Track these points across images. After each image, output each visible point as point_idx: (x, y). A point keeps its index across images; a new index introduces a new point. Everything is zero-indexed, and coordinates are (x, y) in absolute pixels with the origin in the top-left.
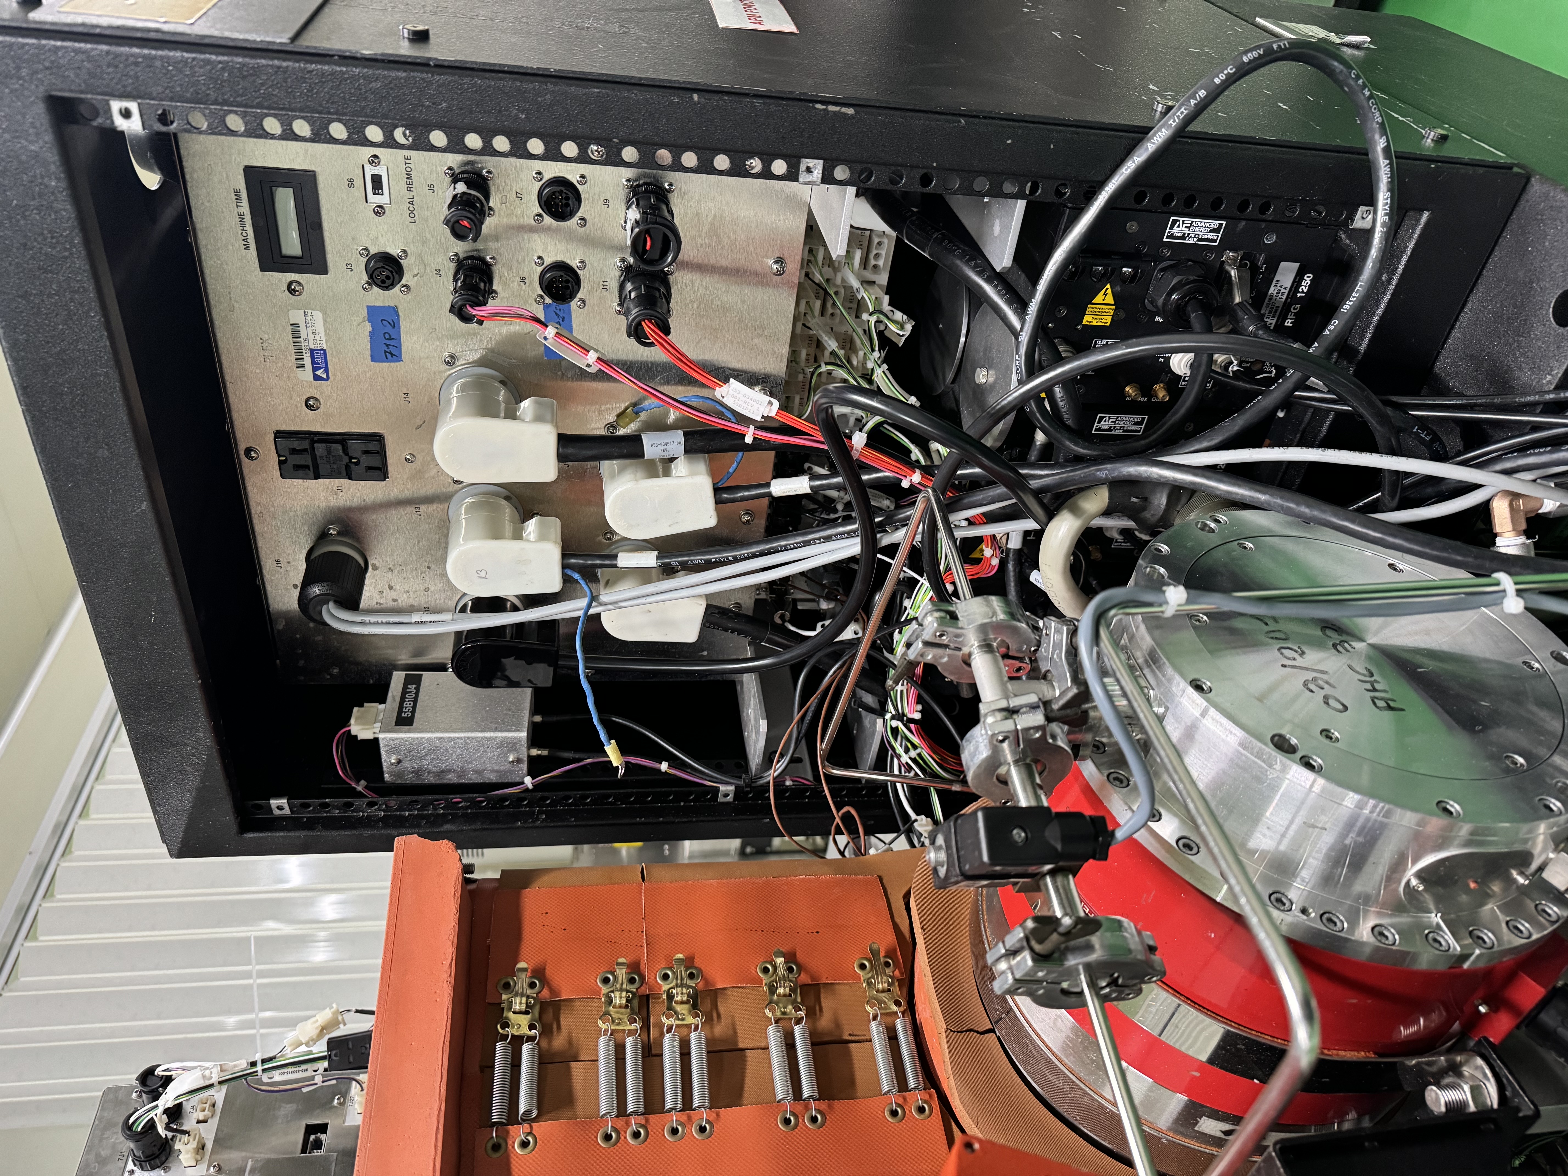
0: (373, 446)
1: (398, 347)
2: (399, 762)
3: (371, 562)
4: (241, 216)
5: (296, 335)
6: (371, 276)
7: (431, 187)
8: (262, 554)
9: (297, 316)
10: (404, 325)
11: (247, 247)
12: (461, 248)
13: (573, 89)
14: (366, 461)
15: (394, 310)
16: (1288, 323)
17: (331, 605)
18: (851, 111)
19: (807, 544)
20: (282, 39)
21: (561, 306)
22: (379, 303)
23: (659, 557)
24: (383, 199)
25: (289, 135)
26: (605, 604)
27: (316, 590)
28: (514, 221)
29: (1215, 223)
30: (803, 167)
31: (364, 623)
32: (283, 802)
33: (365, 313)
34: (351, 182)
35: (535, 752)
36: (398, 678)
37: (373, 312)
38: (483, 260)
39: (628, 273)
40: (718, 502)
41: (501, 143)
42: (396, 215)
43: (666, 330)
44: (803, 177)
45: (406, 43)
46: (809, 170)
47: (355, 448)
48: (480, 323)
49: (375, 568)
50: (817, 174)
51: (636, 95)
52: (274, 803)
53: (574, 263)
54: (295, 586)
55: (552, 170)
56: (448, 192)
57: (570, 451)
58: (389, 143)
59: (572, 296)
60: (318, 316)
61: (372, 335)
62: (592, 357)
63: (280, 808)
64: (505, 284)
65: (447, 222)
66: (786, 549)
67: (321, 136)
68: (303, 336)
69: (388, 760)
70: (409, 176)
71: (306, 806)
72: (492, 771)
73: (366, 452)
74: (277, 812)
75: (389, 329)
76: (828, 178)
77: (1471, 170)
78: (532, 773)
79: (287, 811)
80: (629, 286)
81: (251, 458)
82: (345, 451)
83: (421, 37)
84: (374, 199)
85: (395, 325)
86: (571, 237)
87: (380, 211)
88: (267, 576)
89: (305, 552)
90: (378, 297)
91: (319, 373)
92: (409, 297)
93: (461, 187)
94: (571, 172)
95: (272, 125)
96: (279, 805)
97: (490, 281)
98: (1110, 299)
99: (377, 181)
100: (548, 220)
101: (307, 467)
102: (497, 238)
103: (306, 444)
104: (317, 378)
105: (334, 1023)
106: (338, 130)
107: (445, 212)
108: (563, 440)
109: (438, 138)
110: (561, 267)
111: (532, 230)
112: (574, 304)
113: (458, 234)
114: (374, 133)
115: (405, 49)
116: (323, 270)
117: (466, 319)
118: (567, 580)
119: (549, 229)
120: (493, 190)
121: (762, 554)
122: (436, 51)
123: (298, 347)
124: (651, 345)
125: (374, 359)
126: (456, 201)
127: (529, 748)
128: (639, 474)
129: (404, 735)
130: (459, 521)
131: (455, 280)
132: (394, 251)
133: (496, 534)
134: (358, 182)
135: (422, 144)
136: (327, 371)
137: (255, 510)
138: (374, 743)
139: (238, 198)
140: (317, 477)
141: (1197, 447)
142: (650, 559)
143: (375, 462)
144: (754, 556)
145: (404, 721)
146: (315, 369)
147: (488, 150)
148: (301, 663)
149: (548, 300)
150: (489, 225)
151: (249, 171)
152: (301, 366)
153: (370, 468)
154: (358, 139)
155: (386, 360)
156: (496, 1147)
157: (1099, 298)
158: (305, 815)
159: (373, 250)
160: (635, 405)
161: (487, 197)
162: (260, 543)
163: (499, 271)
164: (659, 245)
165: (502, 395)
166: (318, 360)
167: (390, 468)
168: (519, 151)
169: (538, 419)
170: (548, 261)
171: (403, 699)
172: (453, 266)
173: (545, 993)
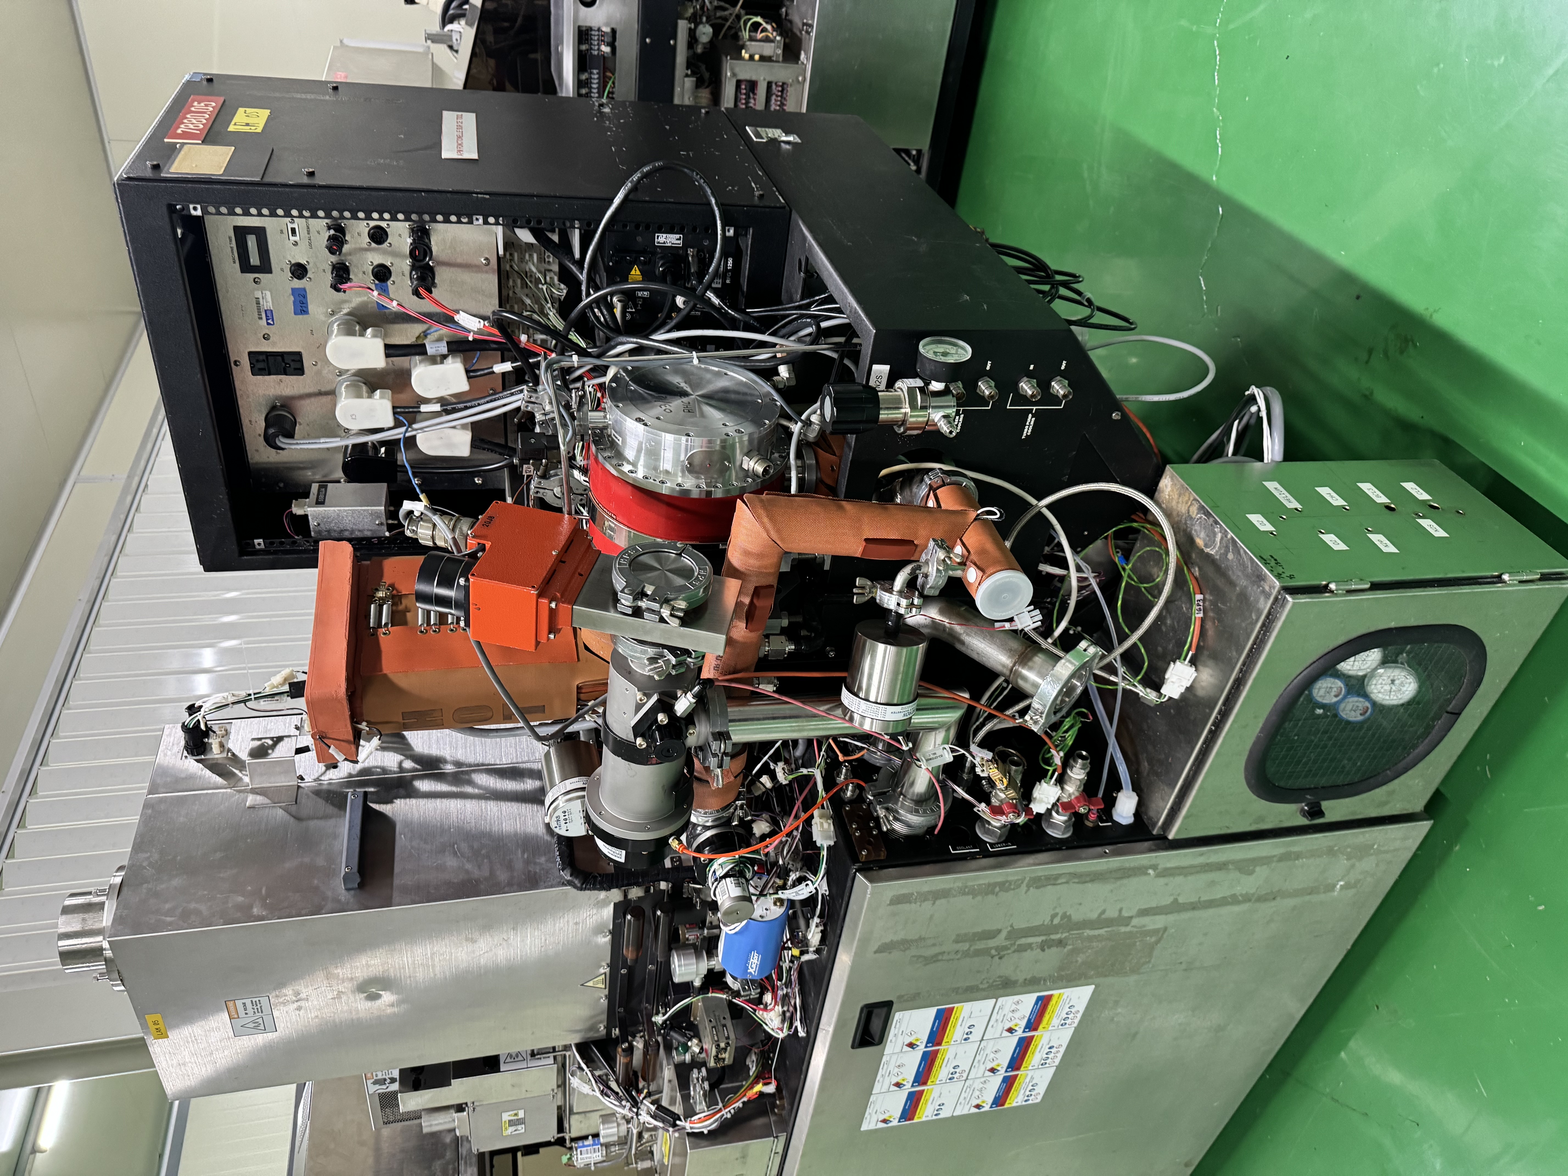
0: (297, 358)
1: (307, 307)
2: (319, 524)
3: (298, 420)
4: (232, 248)
5: (258, 303)
6: (292, 273)
7: (318, 233)
8: (242, 418)
9: (258, 294)
10: (309, 297)
11: (234, 262)
12: (334, 259)
13: (374, 193)
14: (293, 365)
15: (304, 290)
16: (728, 281)
17: (281, 438)
18: (488, 197)
19: (512, 394)
20: (258, 179)
21: (384, 284)
22: (297, 286)
23: (441, 406)
24: (297, 238)
25: (260, 214)
26: (416, 430)
27: (271, 431)
28: (358, 246)
29: (678, 236)
30: (474, 218)
31: (297, 444)
32: (261, 541)
33: (290, 291)
34: (282, 232)
35: (390, 522)
36: (315, 487)
37: (294, 291)
38: (345, 264)
39: (413, 267)
40: (469, 378)
41: (347, 214)
42: (304, 245)
43: (431, 292)
44: (475, 222)
45: (306, 177)
46: (477, 219)
47: (288, 359)
48: (345, 292)
49: (300, 424)
50: (481, 221)
51: (399, 194)
52: (256, 541)
53: (388, 264)
54: (260, 435)
55: (372, 224)
56: (327, 234)
57: (391, 352)
58: (301, 216)
59: (388, 279)
60: (268, 294)
61: (294, 302)
62: (395, 303)
63: (259, 544)
64: (356, 275)
65: (327, 247)
66: (503, 398)
67: (273, 214)
68: (261, 302)
69: (313, 523)
70: (308, 228)
71: (272, 543)
72: (368, 530)
73: (293, 360)
74: (258, 547)
75: (302, 298)
76: (486, 222)
77: (763, 210)
78: (389, 530)
79: (263, 546)
80: (414, 273)
81: (237, 365)
82: (283, 360)
83: (311, 174)
84: (292, 238)
85: (305, 297)
86: (385, 253)
87: (296, 244)
88: (245, 429)
89: (264, 416)
90: (297, 284)
91: (270, 321)
92: (311, 283)
93: (332, 232)
94: (383, 224)
95: (253, 211)
96: (259, 543)
97: (349, 275)
98: (638, 272)
99: (293, 231)
100: (373, 245)
101: (264, 369)
102: (350, 254)
103: (264, 357)
104: (268, 324)
105: (292, 675)
106: (280, 212)
107: (326, 243)
108: (387, 347)
109: (321, 213)
110: (382, 266)
111: (366, 250)
112: (390, 282)
113: (332, 252)
114: (295, 212)
115: (305, 180)
116: (270, 271)
117: (338, 290)
118: (396, 419)
119: (374, 250)
120: (347, 232)
121: (491, 401)
122: (319, 180)
123: (259, 309)
124: (423, 298)
125: (295, 314)
126: (330, 238)
127: (387, 519)
128: (427, 363)
129: (320, 509)
130: (341, 394)
131: (332, 273)
132: (303, 262)
133: (359, 396)
134: (285, 231)
135: (314, 216)
136: (273, 320)
137: (238, 393)
138: (306, 516)
139: (231, 240)
140: (269, 374)
141: (662, 331)
142: (437, 407)
143: (298, 366)
144: (488, 402)
145: (320, 502)
146: (267, 320)
147: (342, 217)
148: (264, 480)
149: (377, 282)
150: (346, 248)
151: (236, 228)
152: (261, 318)
153: (295, 369)
154: (288, 214)
155: (301, 314)
156: (373, 635)
157: (633, 272)
158: (272, 549)
159: (293, 262)
160: (424, 332)
161: (344, 236)
162: (241, 411)
163: (352, 270)
164: (422, 253)
165: (357, 328)
166: (269, 315)
167: (306, 369)
168: (355, 217)
169: (374, 336)
170: (375, 263)
171: (318, 495)
172: (330, 268)
173: (395, 592)
